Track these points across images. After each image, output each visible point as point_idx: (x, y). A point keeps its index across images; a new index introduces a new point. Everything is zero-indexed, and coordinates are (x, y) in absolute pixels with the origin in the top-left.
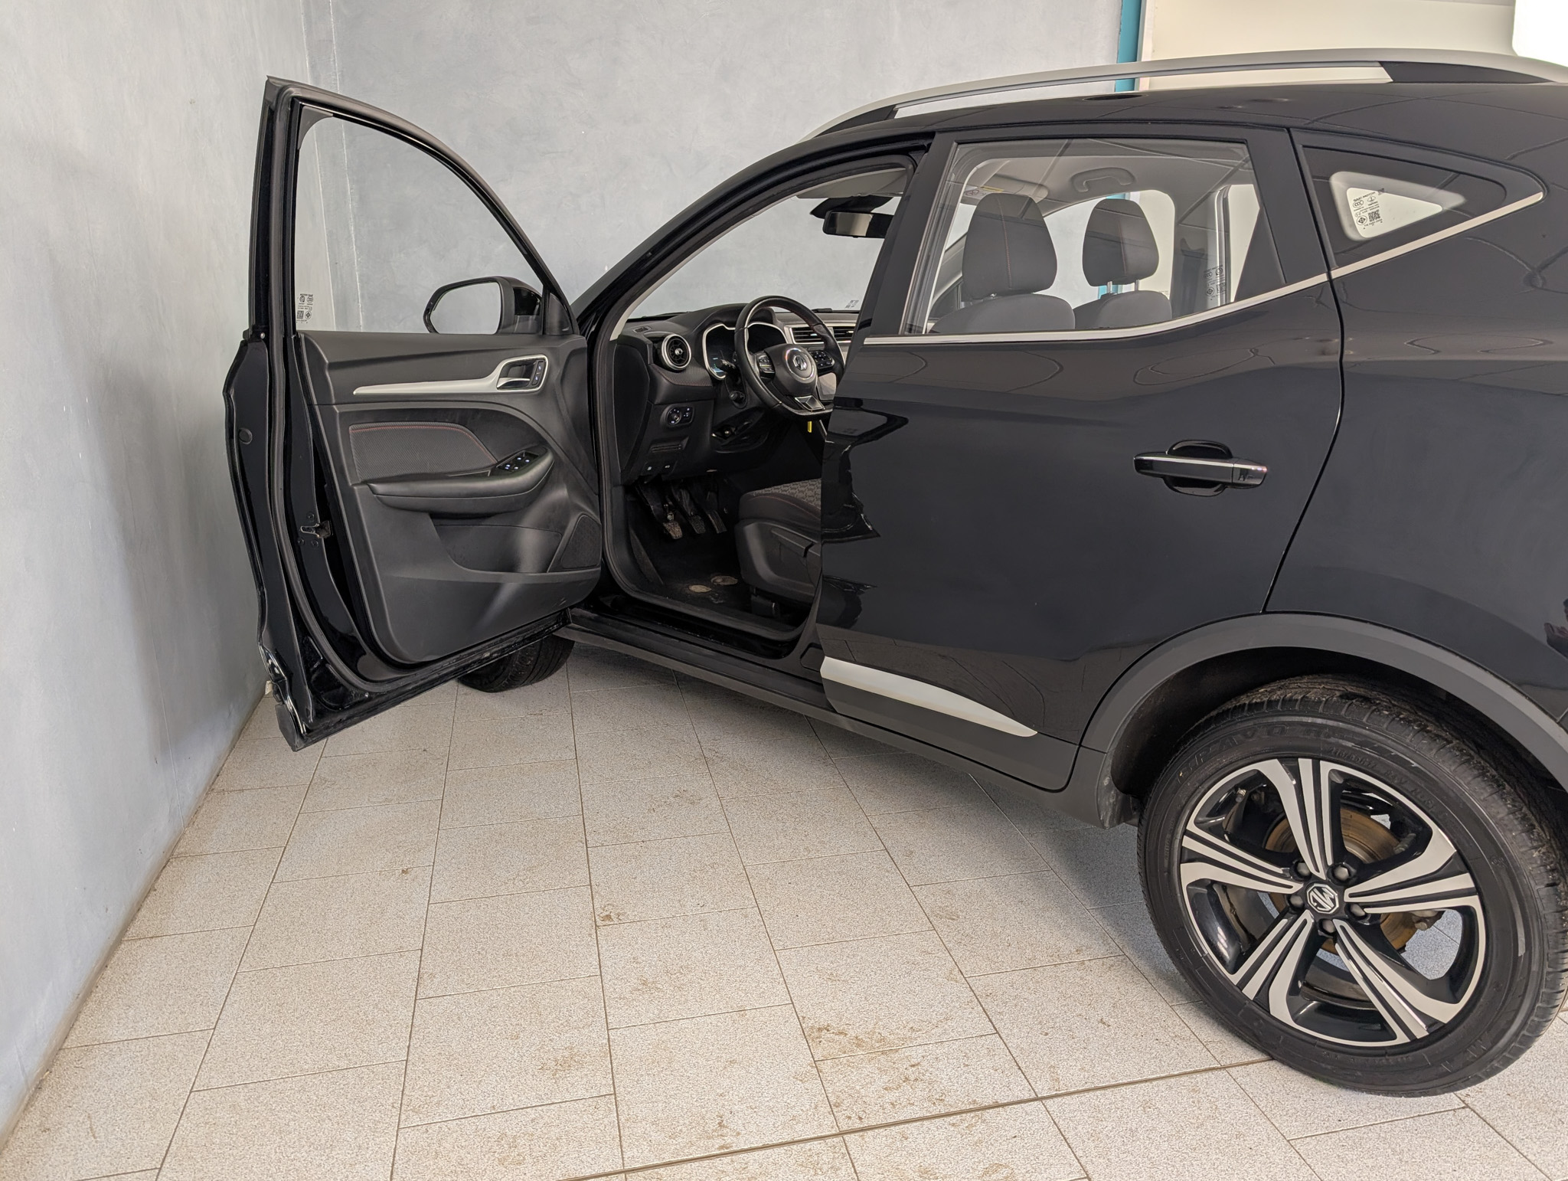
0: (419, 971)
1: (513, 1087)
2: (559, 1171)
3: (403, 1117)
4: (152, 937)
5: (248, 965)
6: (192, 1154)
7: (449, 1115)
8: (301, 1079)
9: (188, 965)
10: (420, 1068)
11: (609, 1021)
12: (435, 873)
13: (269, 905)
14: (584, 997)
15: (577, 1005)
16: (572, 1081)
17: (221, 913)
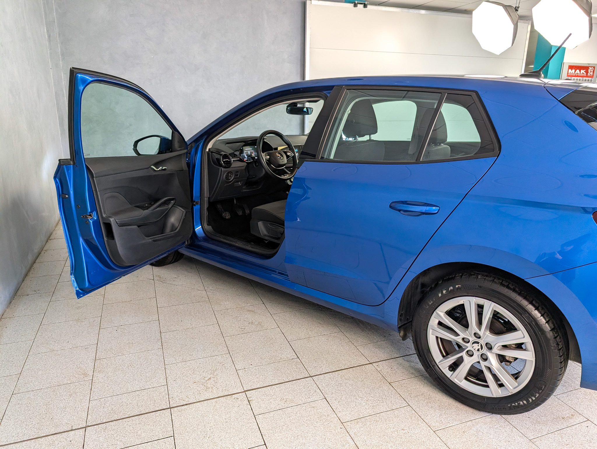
0: (96, 351)
1: (131, 385)
2: (147, 410)
3: (91, 397)
5: (32, 353)
6: (14, 414)
7: (108, 395)
8: (53, 388)
9: (9, 354)
10: (97, 381)
11: (165, 362)
12: (102, 319)
14: (156, 356)
15: (154, 358)
16: (152, 381)
17: (21, 336)
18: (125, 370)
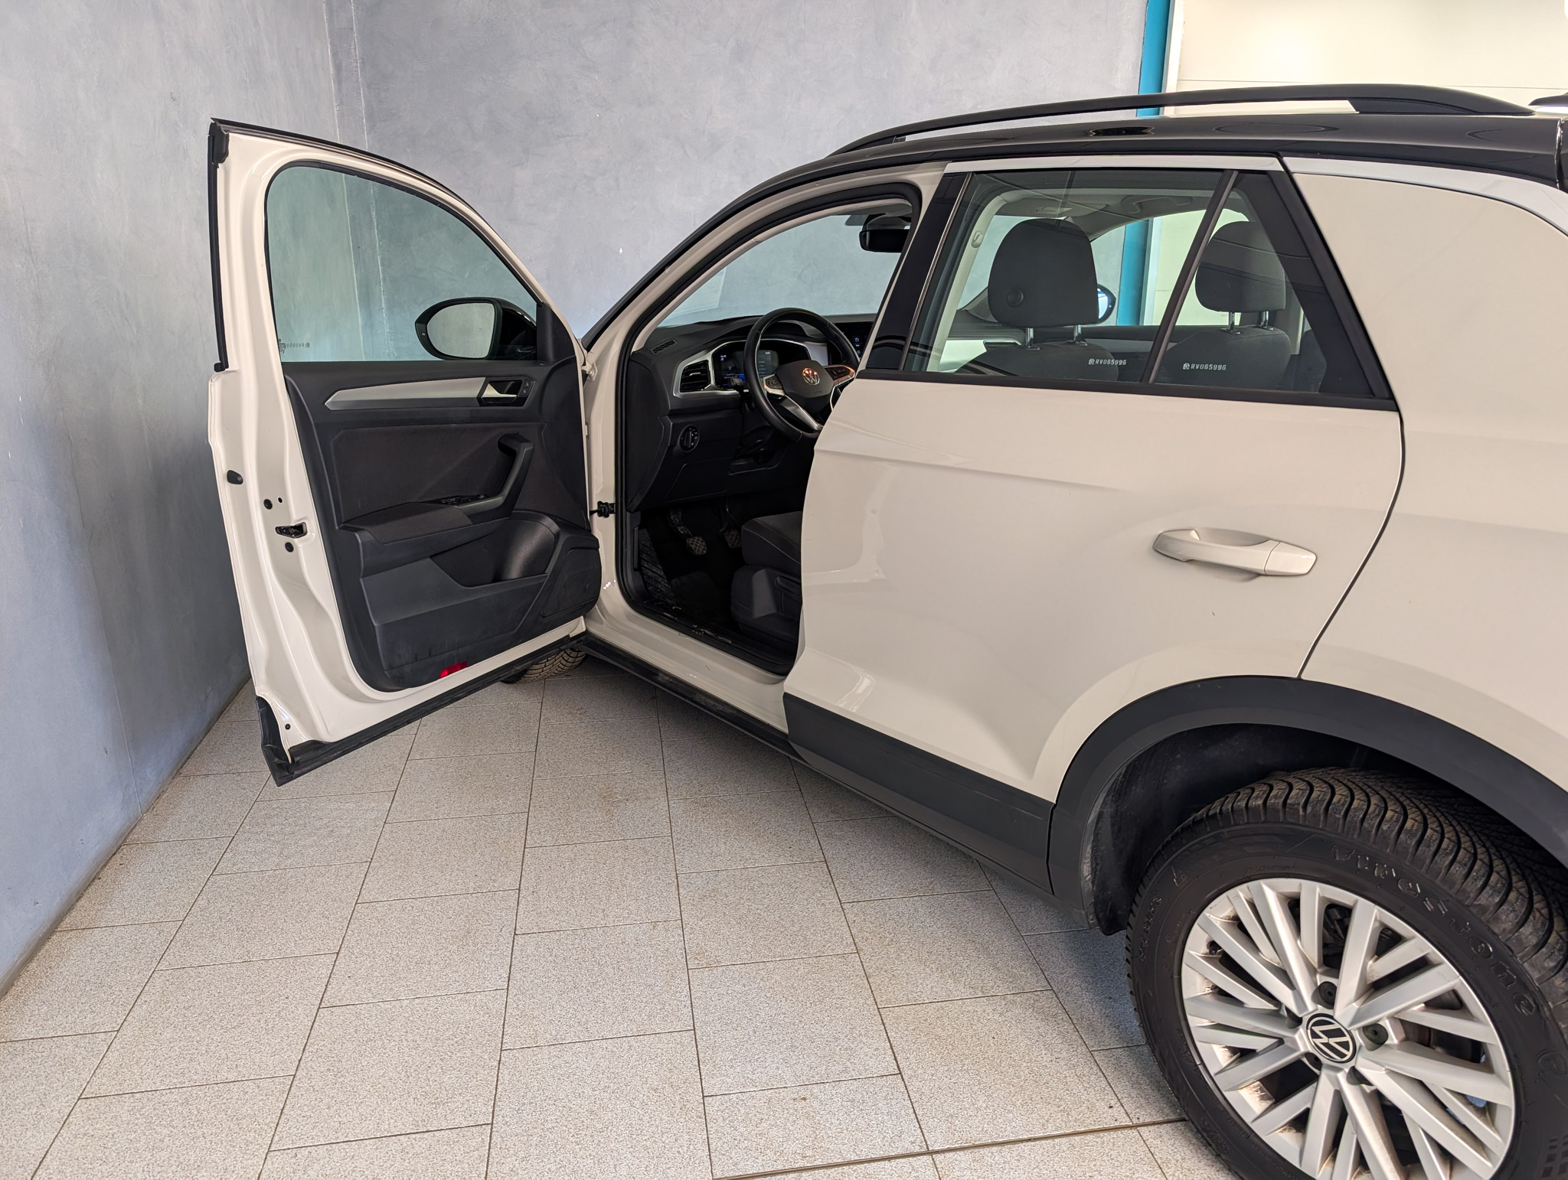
0: (330, 977)
1: (392, 1111)
3: (276, 1138)
4: (84, 929)
5: (167, 963)
7: (321, 1139)
9: (110, 961)
10: (306, 1085)
11: (505, 1041)
12: (370, 869)
13: (203, 899)
14: (485, 1014)
15: (477, 1021)
16: (452, 1106)
17: (154, 906)
18: (390, 1053)
